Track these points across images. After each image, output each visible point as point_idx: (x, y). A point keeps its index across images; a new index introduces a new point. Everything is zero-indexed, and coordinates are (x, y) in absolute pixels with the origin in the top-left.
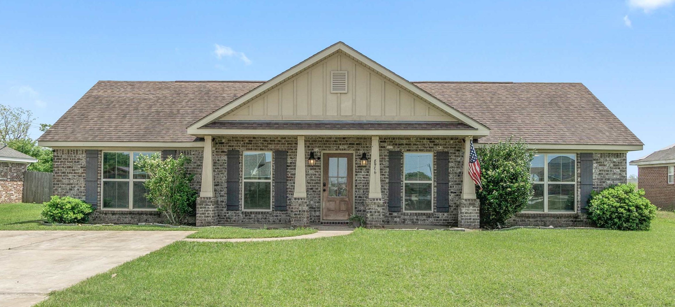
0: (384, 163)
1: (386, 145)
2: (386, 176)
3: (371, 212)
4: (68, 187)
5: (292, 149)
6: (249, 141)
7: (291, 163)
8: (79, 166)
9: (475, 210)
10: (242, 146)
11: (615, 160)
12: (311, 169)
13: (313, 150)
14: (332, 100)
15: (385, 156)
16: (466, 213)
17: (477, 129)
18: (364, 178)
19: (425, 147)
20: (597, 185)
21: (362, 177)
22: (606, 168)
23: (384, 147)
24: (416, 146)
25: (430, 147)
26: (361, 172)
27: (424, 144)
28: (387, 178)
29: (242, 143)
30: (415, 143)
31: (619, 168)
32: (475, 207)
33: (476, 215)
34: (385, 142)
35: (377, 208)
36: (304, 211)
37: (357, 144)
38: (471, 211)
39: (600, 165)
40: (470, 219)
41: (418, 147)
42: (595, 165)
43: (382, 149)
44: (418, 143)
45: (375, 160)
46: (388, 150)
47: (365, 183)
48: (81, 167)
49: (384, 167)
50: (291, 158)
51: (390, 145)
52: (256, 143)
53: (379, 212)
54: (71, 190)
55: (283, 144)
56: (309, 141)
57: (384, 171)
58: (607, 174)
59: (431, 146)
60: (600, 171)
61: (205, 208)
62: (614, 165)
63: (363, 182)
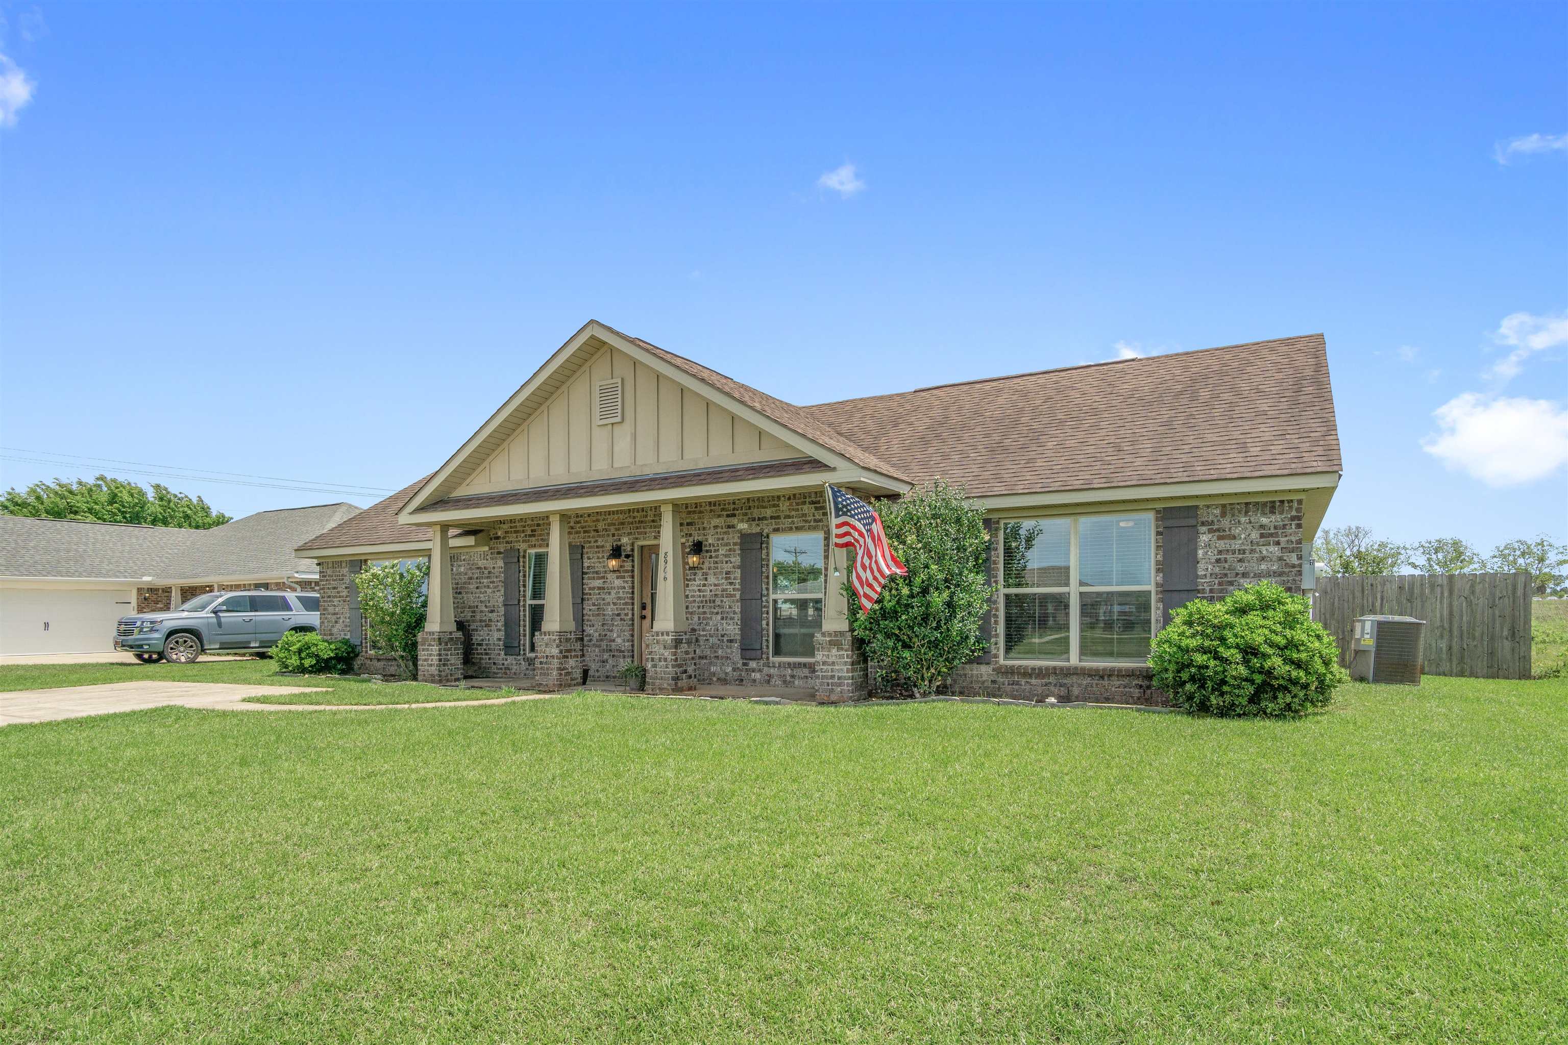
0: (733, 560)
1: (734, 521)
2: (737, 586)
3: (653, 660)
4: (334, 618)
5: (590, 542)
6: (532, 531)
7: (588, 567)
8: (344, 586)
9: (841, 657)
10: (523, 541)
11: (1264, 520)
12: (618, 577)
13: (620, 540)
14: (601, 437)
15: (735, 544)
16: (824, 663)
18: (699, 590)
19: (806, 521)
20: (1211, 591)
21: (696, 588)
22: (1236, 545)
23: (733, 527)
24: (790, 520)
25: (815, 521)
26: (694, 580)
27: (804, 515)
28: (738, 590)
29: (523, 535)
30: (788, 513)
31: (1278, 543)
32: (842, 649)
33: (845, 668)
34: (734, 515)
35: (662, 651)
37: (688, 524)
38: (833, 659)
39: (1220, 538)
40: (833, 677)
41: (793, 523)
42: (1204, 538)
43: (730, 530)
44: (793, 513)
45: (666, 553)
46: (740, 531)
47: (702, 602)
48: (346, 588)
49: (734, 567)
50: (589, 558)
51: (742, 521)
52: (541, 535)
53: (665, 660)
54: (336, 622)
55: (577, 533)
56: (614, 525)
57: (732, 576)
58: (1240, 561)
59: (817, 517)
60: (1220, 552)
62: (1262, 536)
63: (698, 599)
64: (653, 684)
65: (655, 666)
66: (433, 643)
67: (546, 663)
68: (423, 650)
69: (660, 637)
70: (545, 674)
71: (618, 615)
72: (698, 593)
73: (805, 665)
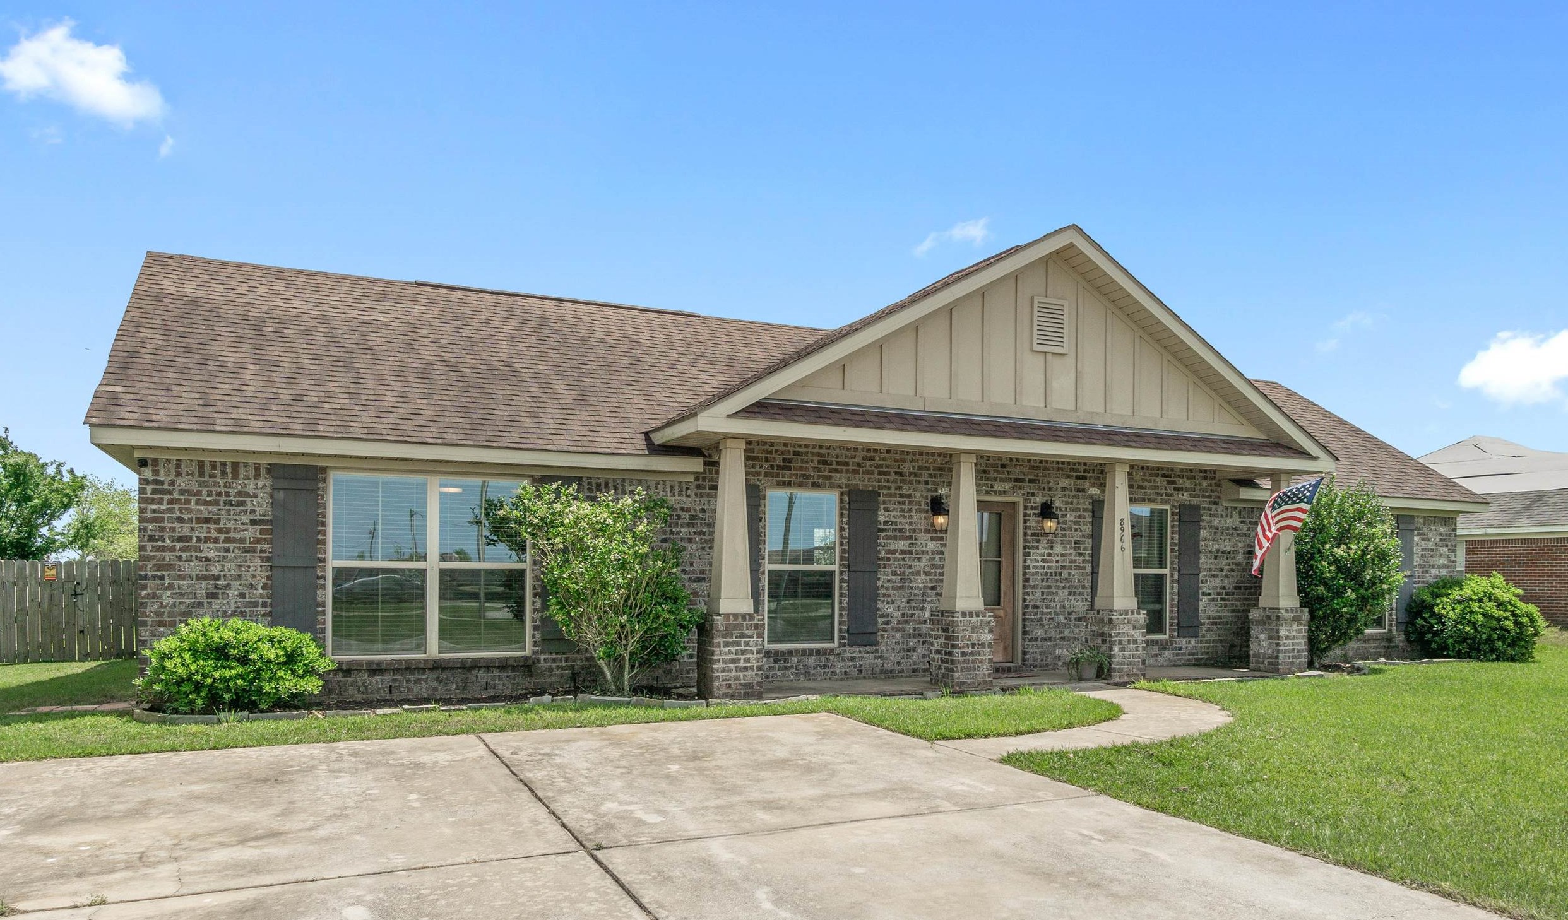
0: (1083, 528)
1: (1086, 484)
2: (1087, 558)
3: (1120, 642)
4: (202, 588)
5: (889, 488)
6: (784, 460)
7: (886, 523)
8: (245, 519)
9: (1301, 631)
10: (766, 475)
11: (1442, 530)
12: (932, 539)
13: (936, 490)
14: (1032, 367)
15: (1085, 510)
16: (1287, 638)
17: (1316, 458)
18: (1043, 561)
19: (1158, 494)
20: (1419, 577)
21: (1040, 558)
22: (1430, 545)
23: (1083, 490)
24: (1143, 491)
25: (1167, 495)
26: (1037, 548)
27: (1157, 487)
28: (1088, 561)
29: (766, 465)
30: (1141, 483)
31: (1447, 546)
32: (1301, 624)
33: (1303, 641)
34: (1084, 478)
35: (1132, 632)
36: (983, 645)
37: (1031, 481)
38: (1294, 634)
39: (1423, 540)
40: (1293, 650)
41: (1145, 494)
42: (1416, 539)
43: (1080, 494)
44: (1146, 484)
45: (1122, 520)
46: (1091, 497)
47: (1046, 574)
48: (254, 522)
49: (1083, 536)
50: (886, 510)
51: (1093, 485)
52: (801, 469)
53: (1135, 642)
54: (214, 596)
55: (868, 472)
56: (928, 469)
57: (1082, 546)
58: (1432, 556)
59: (1169, 491)
60: (1423, 550)
61: (738, 644)
62: (1441, 540)
63: (1041, 571)
64: (1121, 670)
65: (1122, 650)
66: (749, 633)
67: (972, 654)
68: (727, 645)
69: (1130, 616)
70: (969, 669)
71: (933, 588)
72: (1041, 564)
73: (1157, 642)
